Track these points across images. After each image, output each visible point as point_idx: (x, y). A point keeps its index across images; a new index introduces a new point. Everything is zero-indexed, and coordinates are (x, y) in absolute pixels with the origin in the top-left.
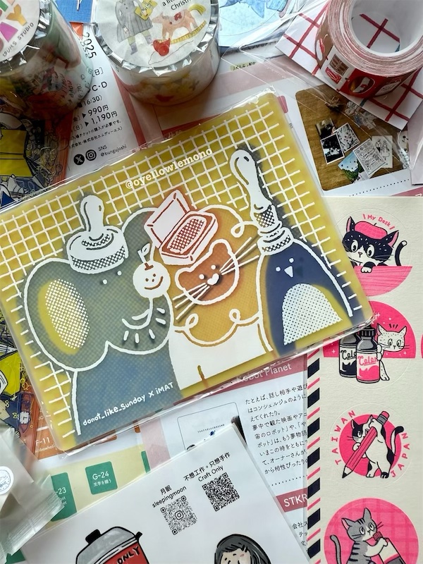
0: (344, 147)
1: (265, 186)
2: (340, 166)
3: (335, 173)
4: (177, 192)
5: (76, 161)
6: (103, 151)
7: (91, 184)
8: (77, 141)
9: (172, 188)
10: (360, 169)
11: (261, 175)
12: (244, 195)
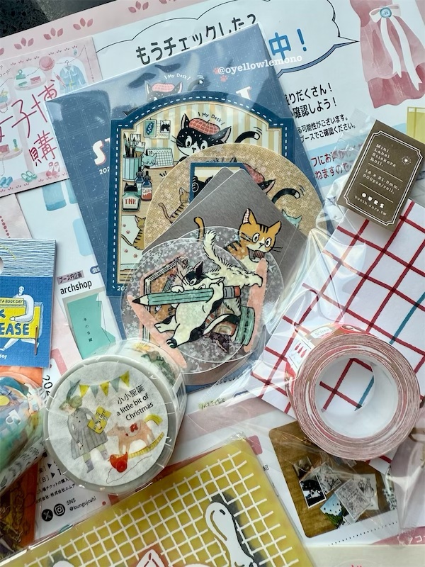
0: (325, 489)
1: (245, 541)
2: (322, 509)
3: (318, 517)
4: (153, 552)
5: (44, 517)
6: (72, 505)
7: (61, 548)
8: (44, 494)
9: (146, 547)
10: (344, 512)
11: (239, 529)
12: (223, 553)
